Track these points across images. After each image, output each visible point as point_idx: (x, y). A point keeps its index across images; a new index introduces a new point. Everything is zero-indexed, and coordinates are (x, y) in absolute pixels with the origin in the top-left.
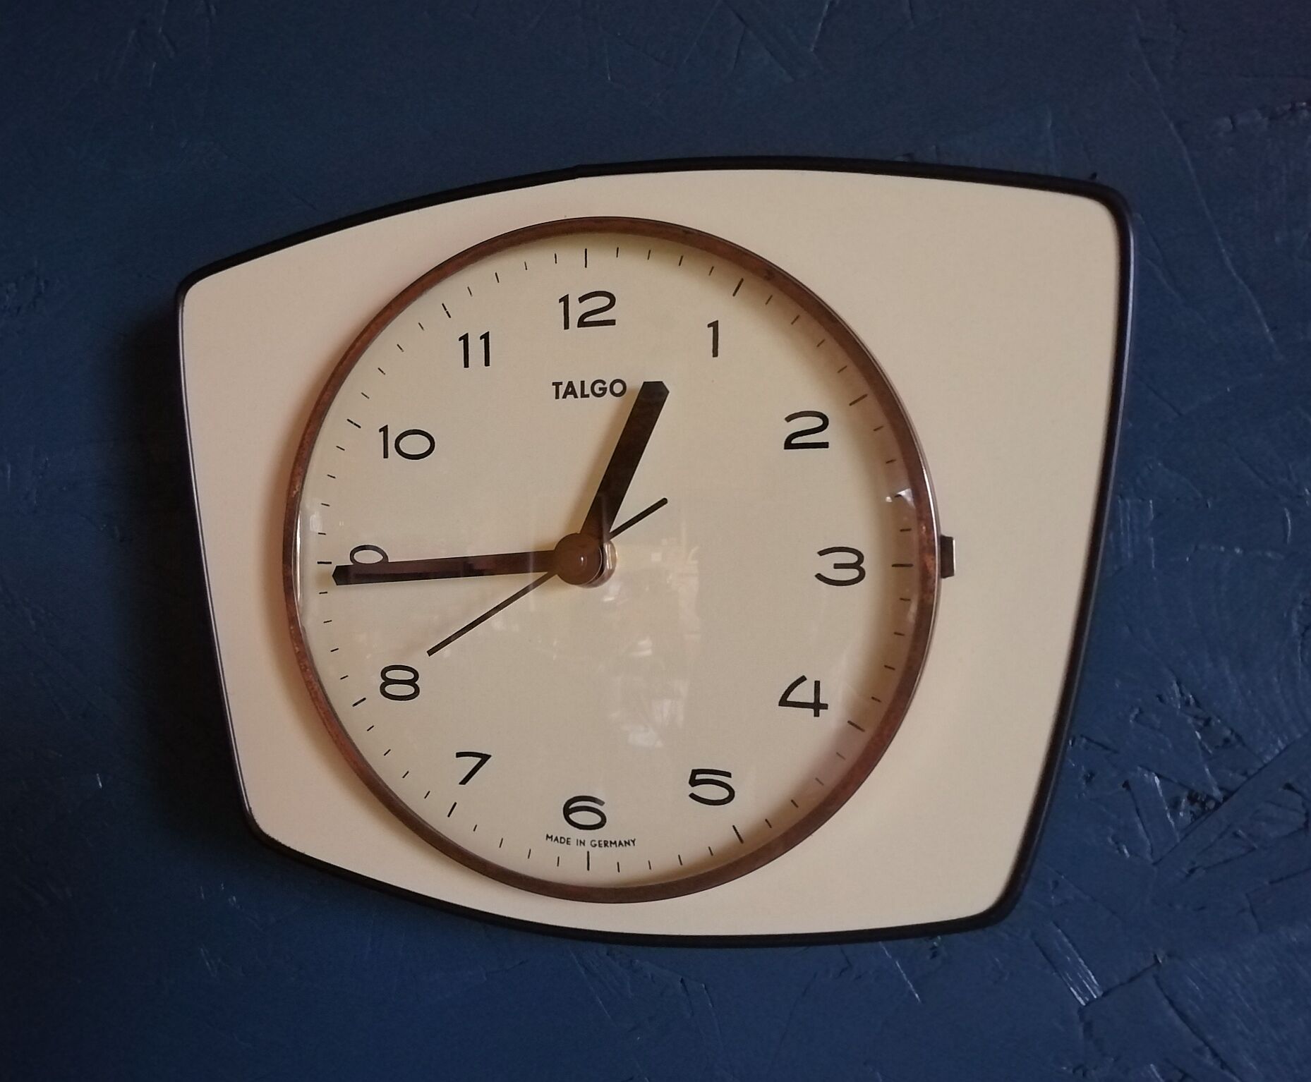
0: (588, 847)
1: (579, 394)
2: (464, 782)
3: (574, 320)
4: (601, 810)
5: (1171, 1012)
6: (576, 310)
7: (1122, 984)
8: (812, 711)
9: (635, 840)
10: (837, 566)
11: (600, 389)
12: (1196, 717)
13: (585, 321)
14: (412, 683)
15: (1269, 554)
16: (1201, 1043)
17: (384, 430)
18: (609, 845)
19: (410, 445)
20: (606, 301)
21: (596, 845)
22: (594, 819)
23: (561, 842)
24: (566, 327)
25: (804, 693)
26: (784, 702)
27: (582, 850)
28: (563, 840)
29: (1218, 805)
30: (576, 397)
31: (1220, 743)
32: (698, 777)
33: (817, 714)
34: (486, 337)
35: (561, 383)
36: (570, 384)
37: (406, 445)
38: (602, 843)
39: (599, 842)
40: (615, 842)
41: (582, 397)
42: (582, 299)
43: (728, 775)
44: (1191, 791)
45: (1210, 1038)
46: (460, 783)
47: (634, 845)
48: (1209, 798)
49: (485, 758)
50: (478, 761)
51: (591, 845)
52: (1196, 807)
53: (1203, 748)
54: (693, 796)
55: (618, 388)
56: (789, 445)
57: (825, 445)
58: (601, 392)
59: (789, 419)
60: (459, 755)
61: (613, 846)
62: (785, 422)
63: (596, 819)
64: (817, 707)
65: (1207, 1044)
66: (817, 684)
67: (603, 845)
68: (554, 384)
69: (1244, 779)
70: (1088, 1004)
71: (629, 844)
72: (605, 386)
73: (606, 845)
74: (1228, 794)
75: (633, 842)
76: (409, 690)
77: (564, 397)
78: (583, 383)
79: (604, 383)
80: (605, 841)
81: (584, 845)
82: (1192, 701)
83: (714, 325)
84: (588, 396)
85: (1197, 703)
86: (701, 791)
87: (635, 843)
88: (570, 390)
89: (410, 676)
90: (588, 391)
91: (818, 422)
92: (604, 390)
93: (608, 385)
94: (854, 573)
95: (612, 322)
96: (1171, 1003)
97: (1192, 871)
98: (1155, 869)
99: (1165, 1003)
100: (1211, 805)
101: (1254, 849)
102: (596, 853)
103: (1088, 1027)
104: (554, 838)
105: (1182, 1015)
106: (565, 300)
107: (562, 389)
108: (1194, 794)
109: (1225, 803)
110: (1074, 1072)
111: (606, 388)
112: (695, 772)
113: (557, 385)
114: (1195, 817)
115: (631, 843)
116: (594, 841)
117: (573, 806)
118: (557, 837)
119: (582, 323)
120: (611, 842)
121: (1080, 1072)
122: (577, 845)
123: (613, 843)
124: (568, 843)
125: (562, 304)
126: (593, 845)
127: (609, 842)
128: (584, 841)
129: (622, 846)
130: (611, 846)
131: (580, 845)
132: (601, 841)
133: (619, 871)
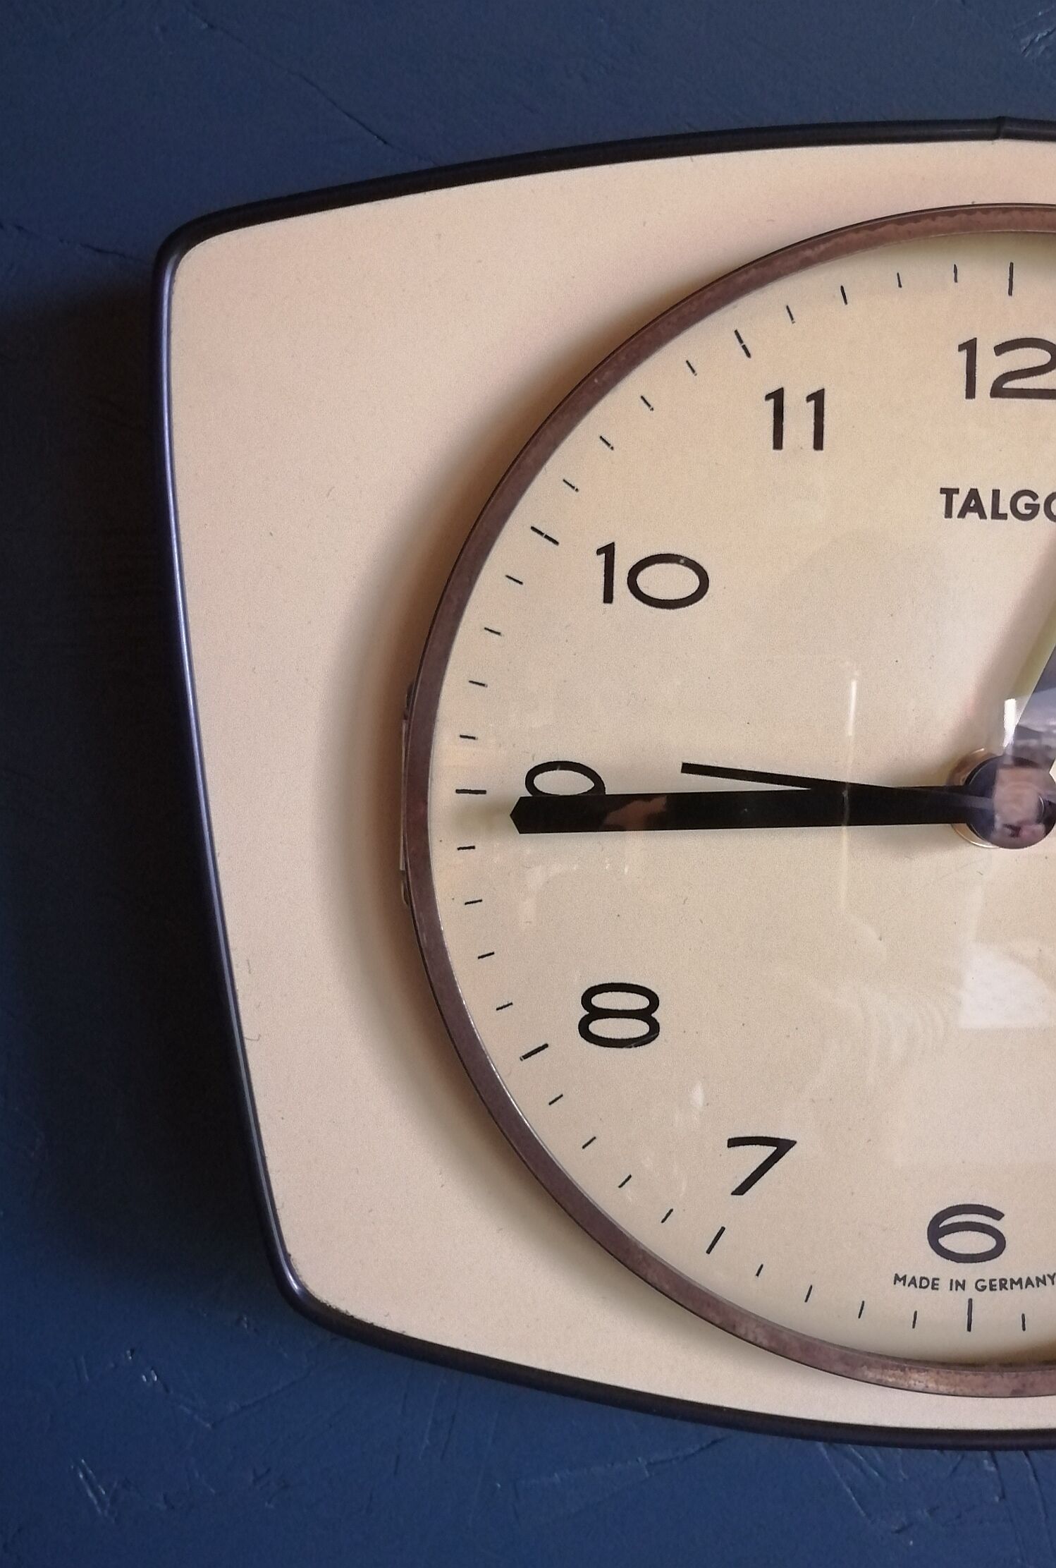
0: (970, 1291)
1: (988, 511)
2: (741, 1190)
3: (984, 383)
4: (996, 1227)
6: (990, 368)
9: (1054, 1274)
11: (1027, 506)
13: (1005, 386)
14: (644, 1015)
17: (608, 552)
18: (1008, 1285)
19: (656, 581)
21: (984, 1288)
22: (985, 1243)
23: (921, 1287)
24: (970, 393)
27: (961, 1297)
28: (924, 1283)
30: (983, 516)
34: (818, 398)
35: (957, 491)
36: (974, 494)
37: (650, 581)
38: (997, 1283)
39: (991, 1281)
40: (1020, 1280)
41: (993, 518)
42: (1000, 349)
46: (733, 1193)
47: (1053, 1283)
49: (782, 1147)
50: (773, 1151)
51: (977, 1288)
58: (1029, 512)
60: (733, 1143)
61: (1017, 1287)
63: (988, 1243)
67: (998, 1287)
68: (943, 491)
71: (1044, 1283)
72: (1037, 502)
73: (1003, 1286)
75: (1052, 1278)
76: (641, 1028)
77: (962, 514)
78: (996, 493)
79: (1034, 496)
80: (1001, 1280)
81: (963, 1288)
84: (1004, 516)
87: (1055, 1280)
88: (973, 503)
89: (641, 1002)
90: (1004, 507)
92: (1034, 509)
93: (1041, 501)
95: (1052, 394)
102: (983, 1301)
104: (908, 1280)
106: (970, 347)
107: (958, 501)
111: (1039, 505)
113: (949, 493)
116: (984, 1281)
117: (946, 1223)
118: (914, 1278)
119: (998, 391)
120: (1012, 1281)
122: (951, 1289)
123: (1016, 1284)
124: (933, 1288)
125: (964, 354)
126: (979, 1287)
127: (1009, 1282)
128: (964, 1281)
129: (1033, 1286)
130: (1012, 1288)
131: (957, 1289)
132: (995, 1280)
133: (1024, 1329)
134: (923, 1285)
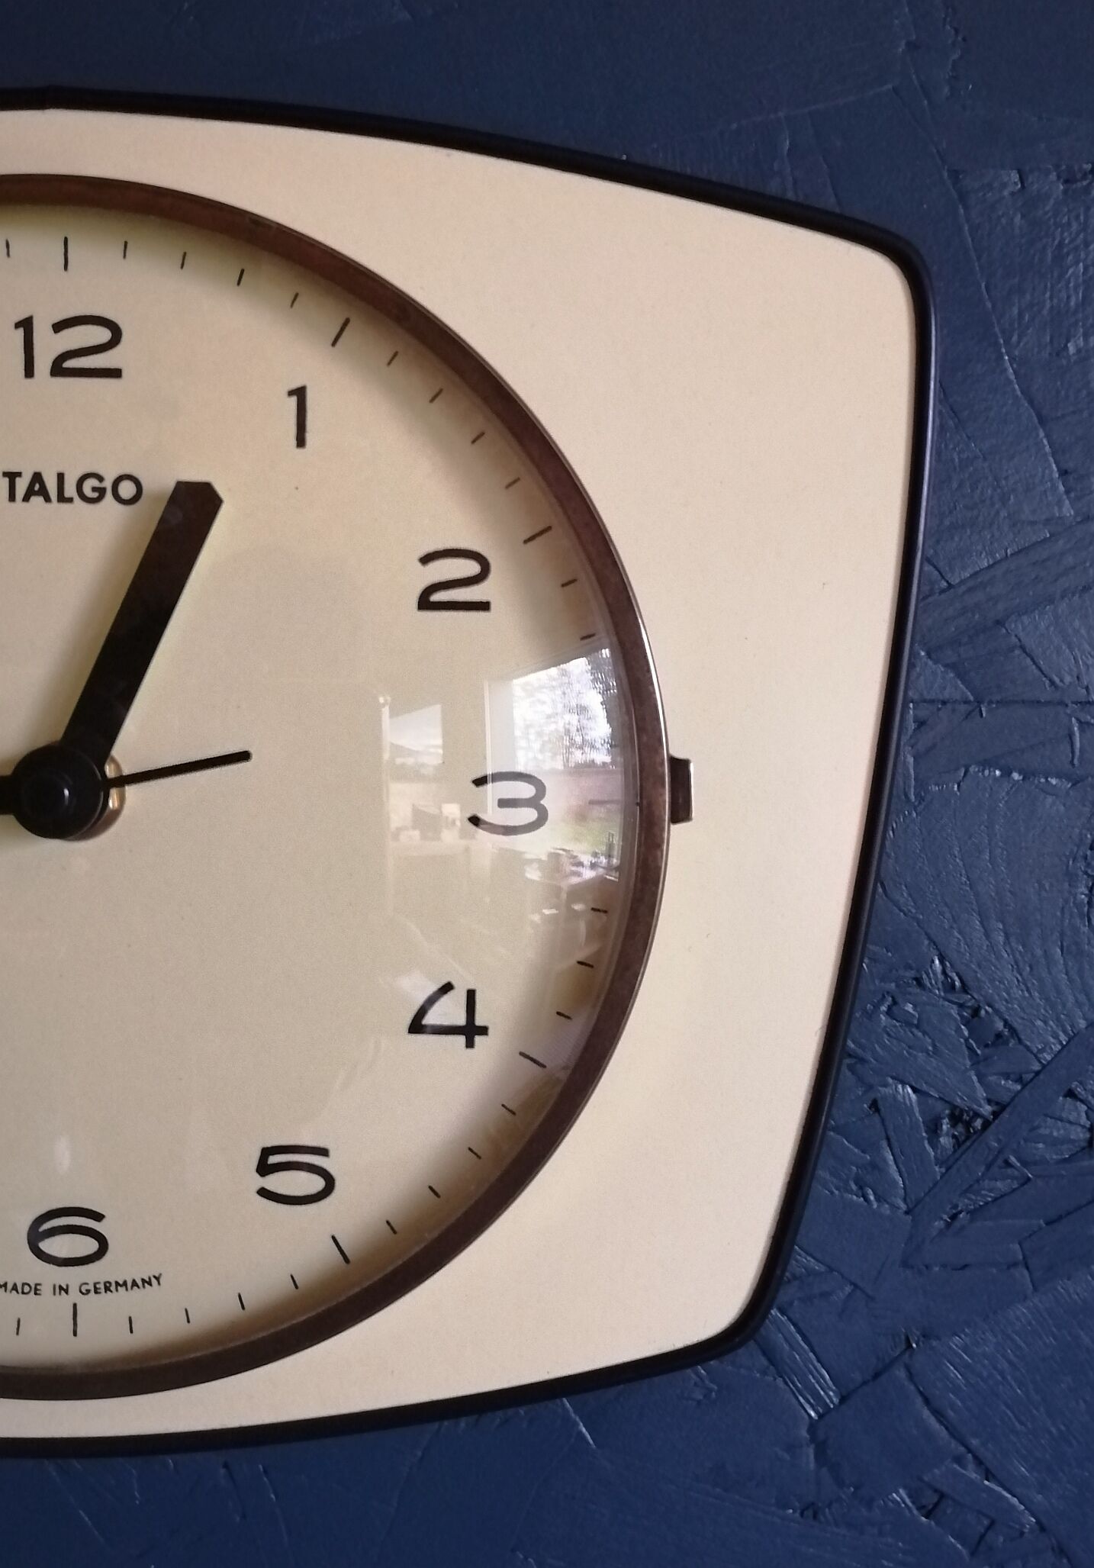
0: (74, 1295)
1: (54, 494)
3: (43, 362)
4: (98, 1229)
5: (926, 1413)
6: (47, 347)
7: (865, 1383)
8: (461, 1040)
9: (160, 1274)
10: (504, 803)
11: (94, 489)
12: (961, 1006)
13: (65, 365)
15: (1054, 781)
16: (962, 1449)
18: (113, 1288)
20: (103, 335)
21: (88, 1291)
22: (87, 1246)
23: (23, 1293)
24: (29, 372)
25: (449, 1011)
26: (417, 1026)
27: (65, 1302)
28: (27, 1288)
29: (986, 1124)
30: (48, 499)
31: (992, 1038)
32: (274, 1159)
33: (470, 1044)
35: (19, 474)
36: (37, 477)
38: (102, 1286)
39: (95, 1284)
40: (125, 1283)
41: (58, 501)
42: (58, 327)
43: (323, 1152)
44: (954, 1107)
45: (974, 1442)
47: (159, 1284)
48: (977, 1115)
51: (81, 1292)
52: (960, 1128)
53: (970, 1048)
54: (263, 1193)
55: (127, 490)
56: (425, 603)
57: (484, 606)
58: (96, 495)
59: (426, 559)
61: (121, 1290)
62: (419, 564)
63: (90, 1246)
64: (471, 1031)
65: (970, 1451)
66: (471, 995)
67: (103, 1290)
68: (5, 474)
69: (1019, 1087)
70: (821, 1416)
71: (150, 1284)
72: (103, 485)
73: (107, 1289)
74: (1000, 1109)
75: (157, 1279)
77: (26, 499)
78: (61, 477)
79: (100, 479)
80: (105, 1283)
81: (67, 1292)
82: (958, 984)
83: (300, 393)
84: (70, 500)
85: (965, 988)
86: (279, 1182)
87: (161, 1280)
88: (37, 487)
90: (70, 490)
91: (472, 568)
92: (102, 492)
93: (108, 484)
94: (529, 815)
95: (115, 373)
96: (927, 1401)
97: (954, 1217)
98: (909, 1218)
99: (919, 1401)
100: (978, 1123)
101: (1029, 1179)
102: (90, 1305)
103: (821, 1449)
104: (9, 1287)
105: (938, 1414)
106: (26, 325)
107: (22, 485)
108: (957, 1113)
109: (996, 1121)
110: (802, 1514)
111: (105, 489)
112: (266, 1152)
113: (12, 477)
114: (958, 1143)
115: (154, 1281)
116: (87, 1284)
117: (45, 1228)
118: (15, 1285)
119: (58, 369)
120: (117, 1284)
121: (809, 1513)
122: (54, 1294)
123: (121, 1286)
124: (36, 1294)
125: (21, 331)
126: (84, 1291)
127: (114, 1285)
128: (67, 1286)
129: (138, 1287)
130: (117, 1290)
131: (60, 1293)
132: (98, 1283)
133: (131, 1332)
134: (25, 1291)
